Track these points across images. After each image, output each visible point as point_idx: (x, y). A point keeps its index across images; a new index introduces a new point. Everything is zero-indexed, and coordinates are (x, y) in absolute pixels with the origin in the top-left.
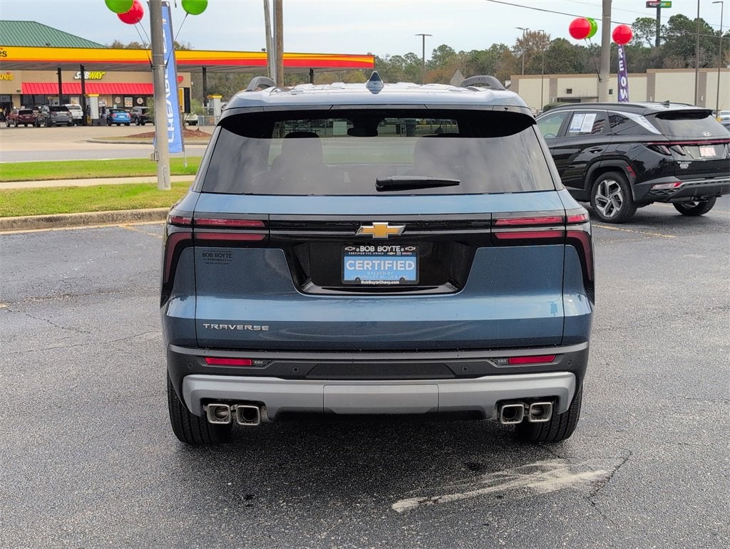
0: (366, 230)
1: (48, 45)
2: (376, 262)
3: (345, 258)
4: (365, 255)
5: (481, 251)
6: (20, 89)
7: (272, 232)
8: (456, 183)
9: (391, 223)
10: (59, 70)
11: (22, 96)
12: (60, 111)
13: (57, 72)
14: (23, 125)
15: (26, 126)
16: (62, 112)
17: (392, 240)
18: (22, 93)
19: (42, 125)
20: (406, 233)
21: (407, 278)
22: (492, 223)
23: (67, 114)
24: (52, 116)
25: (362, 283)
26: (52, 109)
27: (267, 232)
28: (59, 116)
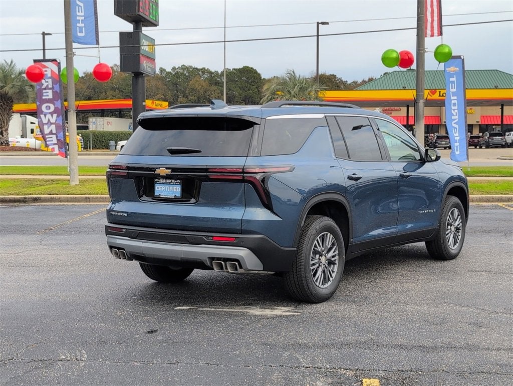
0: (158, 171)
1: (496, 88)
2: (167, 187)
3: (156, 185)
4: (163, 184)
5: (204, 184)
6: (479, 120)
7: (129, 171)
8: (200, 152)
9: (167, 168)
10: (502, 106)
11: (480, 125)
12: (496, 136)
13: (500, 107)
14: (474, 147)
15: (476, 148)
16: (497, 137)
17: (167, 177)
18: (480, 123)
19: (483, 147)
20: (172, 173)
21: (177, 195)
22: (206, 170)
23: (501, 139)
24: (490, 140)
25: (161, 196)
26: (491, 135)
27: (127, 171)
28: (495, 140)
